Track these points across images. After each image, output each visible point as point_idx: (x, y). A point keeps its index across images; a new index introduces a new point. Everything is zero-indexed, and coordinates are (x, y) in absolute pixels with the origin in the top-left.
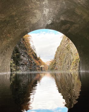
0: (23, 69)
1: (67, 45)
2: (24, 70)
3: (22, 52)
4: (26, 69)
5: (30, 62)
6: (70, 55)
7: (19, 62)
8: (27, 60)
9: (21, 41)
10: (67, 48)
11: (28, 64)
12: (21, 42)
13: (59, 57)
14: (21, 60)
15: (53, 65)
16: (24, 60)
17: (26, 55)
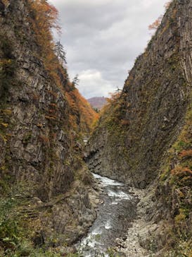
0: (25, 117)
1: (170, 53)
2: (27, 120)
3: (24, 56)
4: (33, 116)
5: (51, 95)
6: (177, 86)
7: (12, 90)
8: (41, 87)
9: (23, 17)
10: (170, 64)
11: (42, 99)
12: (22, 22)
13: (140, 90)
14: (21, 84)
15: (117, 110)
16: (30, 84)
17: (37, 70)
